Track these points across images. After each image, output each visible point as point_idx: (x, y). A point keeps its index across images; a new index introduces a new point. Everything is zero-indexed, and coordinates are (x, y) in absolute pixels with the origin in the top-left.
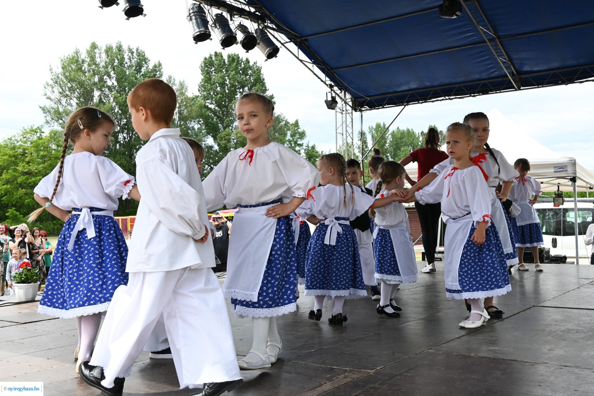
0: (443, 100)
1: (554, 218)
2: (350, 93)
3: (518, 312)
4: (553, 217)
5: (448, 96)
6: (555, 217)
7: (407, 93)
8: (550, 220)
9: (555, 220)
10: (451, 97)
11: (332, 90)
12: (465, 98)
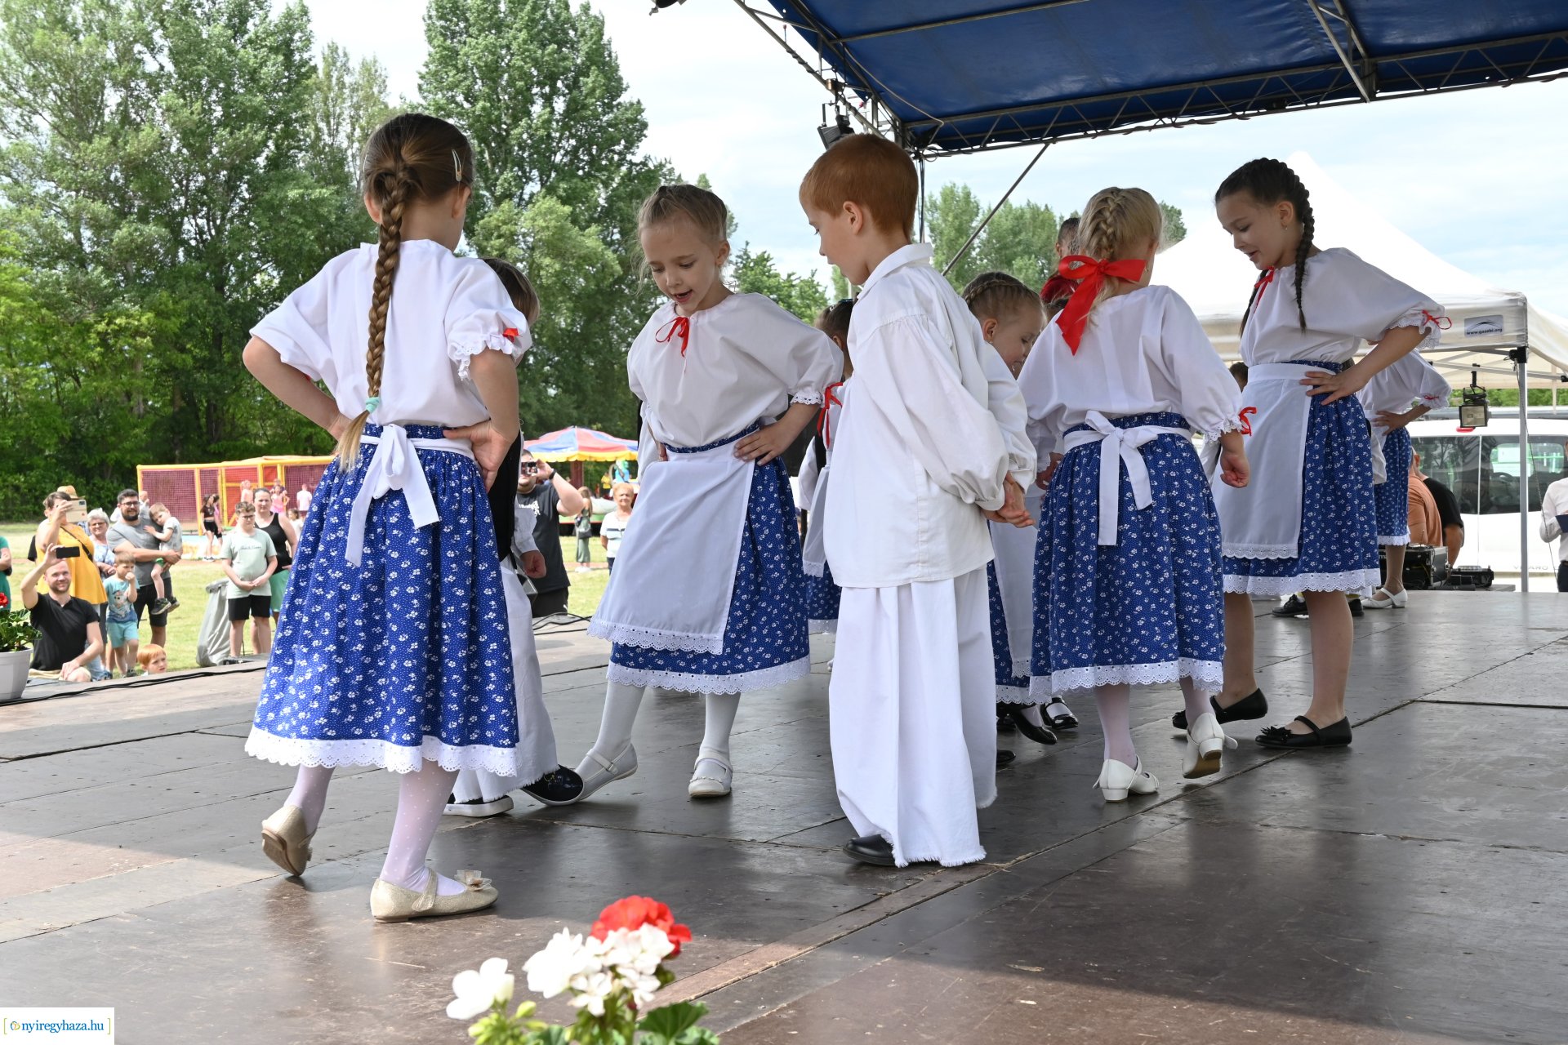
0: (1155, 127)
1: (1458, 465)
2: (889, 104)
3: (1372, 715)
4: (1452, 462)
5: (1170, 117)
6: (1460, 460)
7: (1054, 105)
8: (1444, 471)
9: (1461, 470)
10: (1179, 120)
11: (838, 97)
12: (1219, 123)
